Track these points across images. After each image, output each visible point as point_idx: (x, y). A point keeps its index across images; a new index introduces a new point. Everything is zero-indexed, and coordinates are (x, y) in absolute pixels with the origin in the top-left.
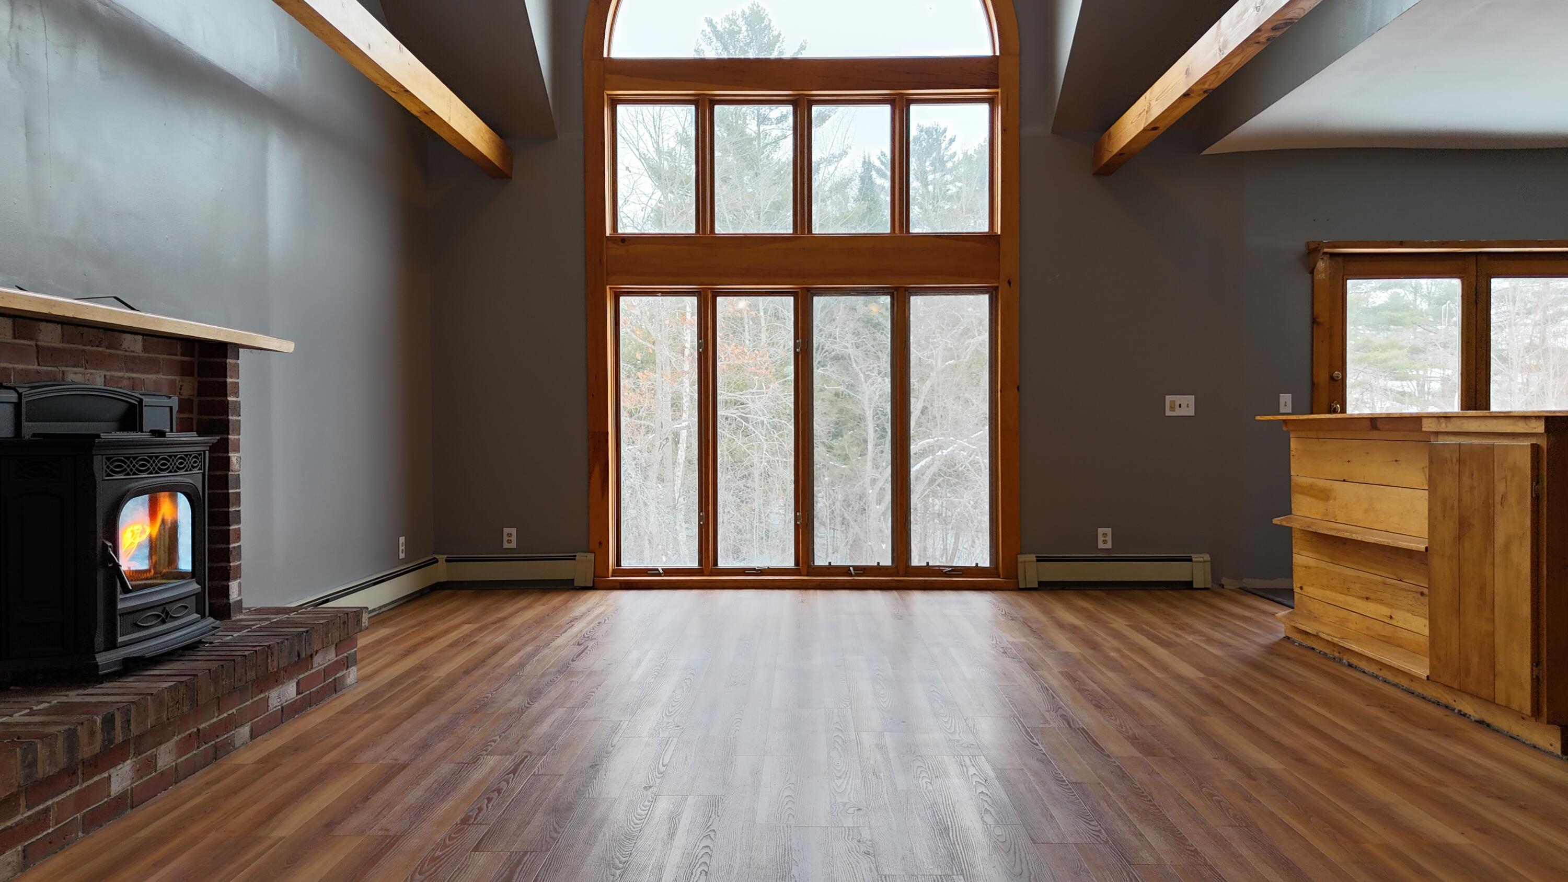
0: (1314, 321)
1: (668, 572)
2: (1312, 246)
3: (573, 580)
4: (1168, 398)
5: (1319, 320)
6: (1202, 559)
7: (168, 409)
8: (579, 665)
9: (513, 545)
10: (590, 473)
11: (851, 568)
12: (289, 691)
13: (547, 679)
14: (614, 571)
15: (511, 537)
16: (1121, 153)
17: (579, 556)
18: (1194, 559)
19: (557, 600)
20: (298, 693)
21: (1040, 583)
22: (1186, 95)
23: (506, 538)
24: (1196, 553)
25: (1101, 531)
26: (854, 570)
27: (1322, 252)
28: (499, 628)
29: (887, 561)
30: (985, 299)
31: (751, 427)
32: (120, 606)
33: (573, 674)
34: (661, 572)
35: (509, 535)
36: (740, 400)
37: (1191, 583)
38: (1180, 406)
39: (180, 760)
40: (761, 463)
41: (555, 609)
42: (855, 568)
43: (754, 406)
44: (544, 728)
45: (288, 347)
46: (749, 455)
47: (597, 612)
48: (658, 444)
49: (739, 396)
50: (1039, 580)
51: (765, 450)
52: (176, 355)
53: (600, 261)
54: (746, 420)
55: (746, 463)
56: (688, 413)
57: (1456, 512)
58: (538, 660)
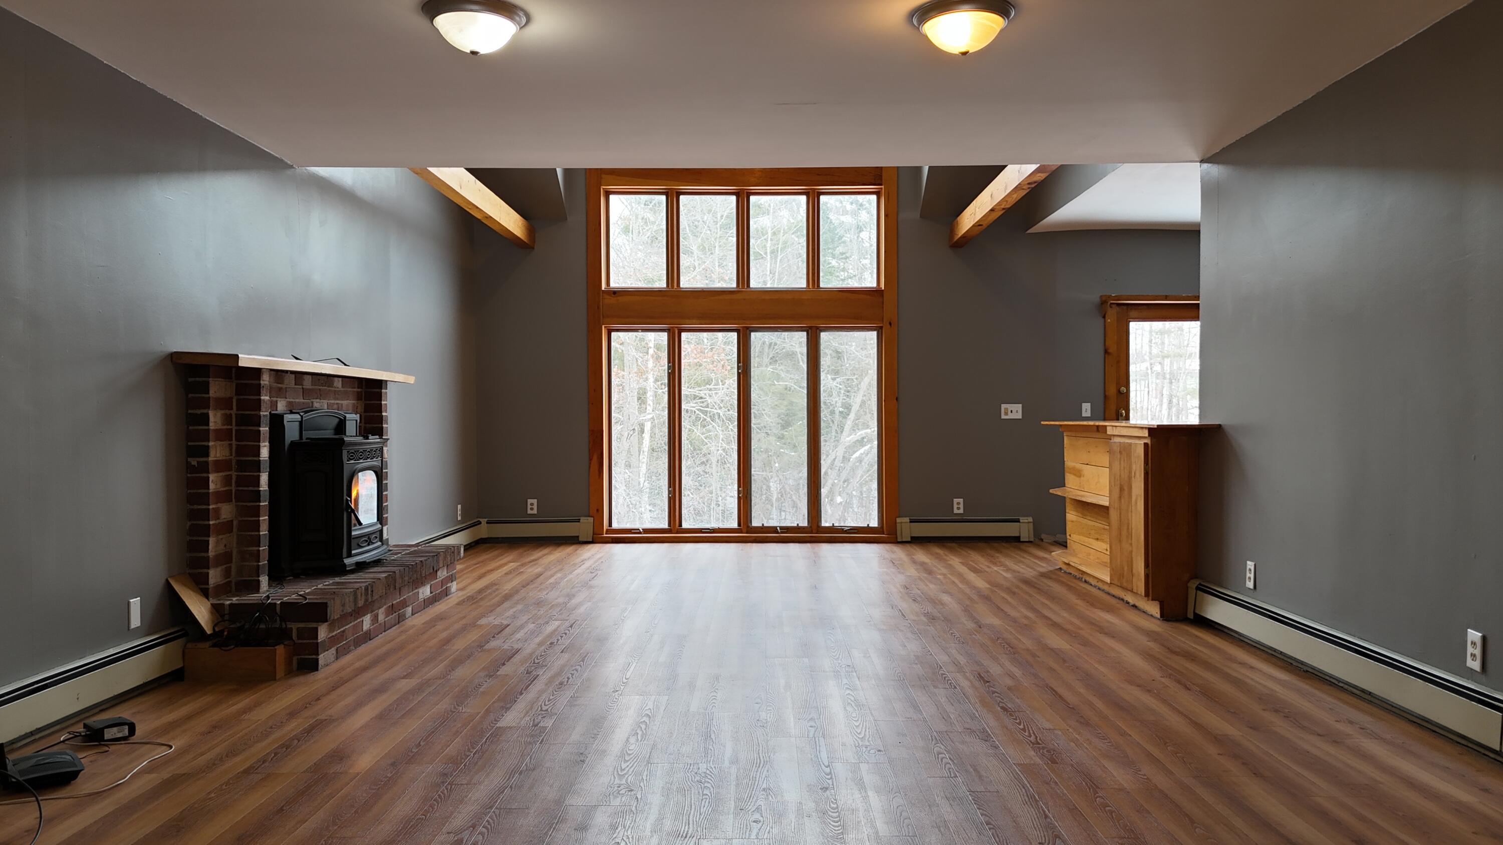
0: (1106, 352)
1: (646, 531)
2: (1104, 299)
3: (578, 537)
4: (1003, 406)
5: (1110, 351)
6: (1026, 521)
7: (355, 422)
8: (592, 583)
9: (535, 512)
10: (590, 460)
11: (778, 528)
12: (425, 592)
13: (576, 589)
14: (607, 530)
15: (533, 508)
16: (964, 236)
17: (583, 519)
18: (1021, 521)
19: (570, 549)
20: (431, 593)
21: (912, 538)
22: (992, 210)
23: (529, 507)
24: (1022, 516)
25: (956, 500)
26: (780, 529)
27: (1109, 303)
28: (535, 565)
29: (804, 523)
30: (874, 334)
31: (708, 419)
32: (353, 533)
33: (591, 587)
34: (642, 531)
35: (532, 504)
36: (699, 395)
37: (1019, 537)
38: (1011, 411)
39: (387, 619)
40: (718, 450)
41: (569, 555)
42: (781, 528)
43: (712, 400)
44: (582, 610)
45: (411, 380)
46: (707, 444)
47: (599, 556)
48: (626, 434)
49: (697, 392)
50: (913, 535)
51: (721, 439)
52: (355, 388)
53: (598, 308)
54: (705, 413)
55: (704, 450)
56: (652, 407)
57: (1119, 482)
58: (567, 581)
